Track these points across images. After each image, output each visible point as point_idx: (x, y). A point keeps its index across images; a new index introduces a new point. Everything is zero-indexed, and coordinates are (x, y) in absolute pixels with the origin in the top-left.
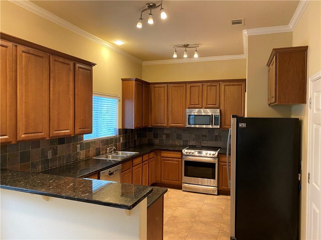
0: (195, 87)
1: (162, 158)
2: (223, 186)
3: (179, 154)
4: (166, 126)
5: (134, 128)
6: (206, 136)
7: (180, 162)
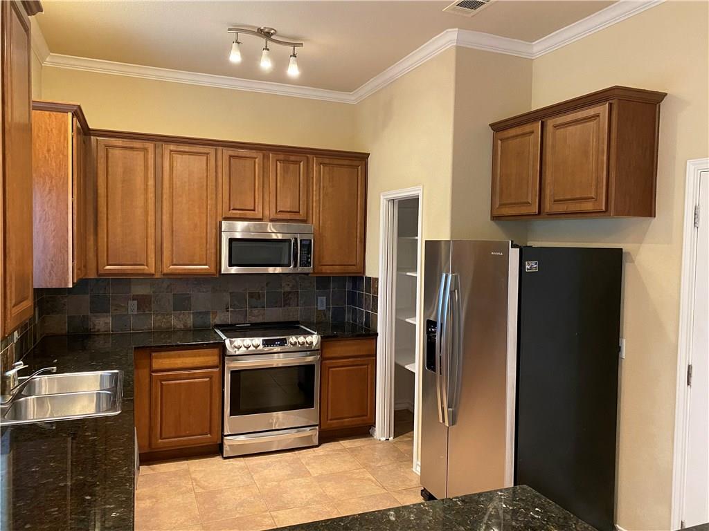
0: (242, 161)
1: (154, 374)
2: (331, 420)
3: (213, 355)
4: (153, 272)
5: (70, 286)
6: (259, 296)
7: (214, 379)
